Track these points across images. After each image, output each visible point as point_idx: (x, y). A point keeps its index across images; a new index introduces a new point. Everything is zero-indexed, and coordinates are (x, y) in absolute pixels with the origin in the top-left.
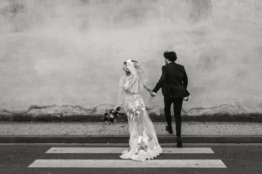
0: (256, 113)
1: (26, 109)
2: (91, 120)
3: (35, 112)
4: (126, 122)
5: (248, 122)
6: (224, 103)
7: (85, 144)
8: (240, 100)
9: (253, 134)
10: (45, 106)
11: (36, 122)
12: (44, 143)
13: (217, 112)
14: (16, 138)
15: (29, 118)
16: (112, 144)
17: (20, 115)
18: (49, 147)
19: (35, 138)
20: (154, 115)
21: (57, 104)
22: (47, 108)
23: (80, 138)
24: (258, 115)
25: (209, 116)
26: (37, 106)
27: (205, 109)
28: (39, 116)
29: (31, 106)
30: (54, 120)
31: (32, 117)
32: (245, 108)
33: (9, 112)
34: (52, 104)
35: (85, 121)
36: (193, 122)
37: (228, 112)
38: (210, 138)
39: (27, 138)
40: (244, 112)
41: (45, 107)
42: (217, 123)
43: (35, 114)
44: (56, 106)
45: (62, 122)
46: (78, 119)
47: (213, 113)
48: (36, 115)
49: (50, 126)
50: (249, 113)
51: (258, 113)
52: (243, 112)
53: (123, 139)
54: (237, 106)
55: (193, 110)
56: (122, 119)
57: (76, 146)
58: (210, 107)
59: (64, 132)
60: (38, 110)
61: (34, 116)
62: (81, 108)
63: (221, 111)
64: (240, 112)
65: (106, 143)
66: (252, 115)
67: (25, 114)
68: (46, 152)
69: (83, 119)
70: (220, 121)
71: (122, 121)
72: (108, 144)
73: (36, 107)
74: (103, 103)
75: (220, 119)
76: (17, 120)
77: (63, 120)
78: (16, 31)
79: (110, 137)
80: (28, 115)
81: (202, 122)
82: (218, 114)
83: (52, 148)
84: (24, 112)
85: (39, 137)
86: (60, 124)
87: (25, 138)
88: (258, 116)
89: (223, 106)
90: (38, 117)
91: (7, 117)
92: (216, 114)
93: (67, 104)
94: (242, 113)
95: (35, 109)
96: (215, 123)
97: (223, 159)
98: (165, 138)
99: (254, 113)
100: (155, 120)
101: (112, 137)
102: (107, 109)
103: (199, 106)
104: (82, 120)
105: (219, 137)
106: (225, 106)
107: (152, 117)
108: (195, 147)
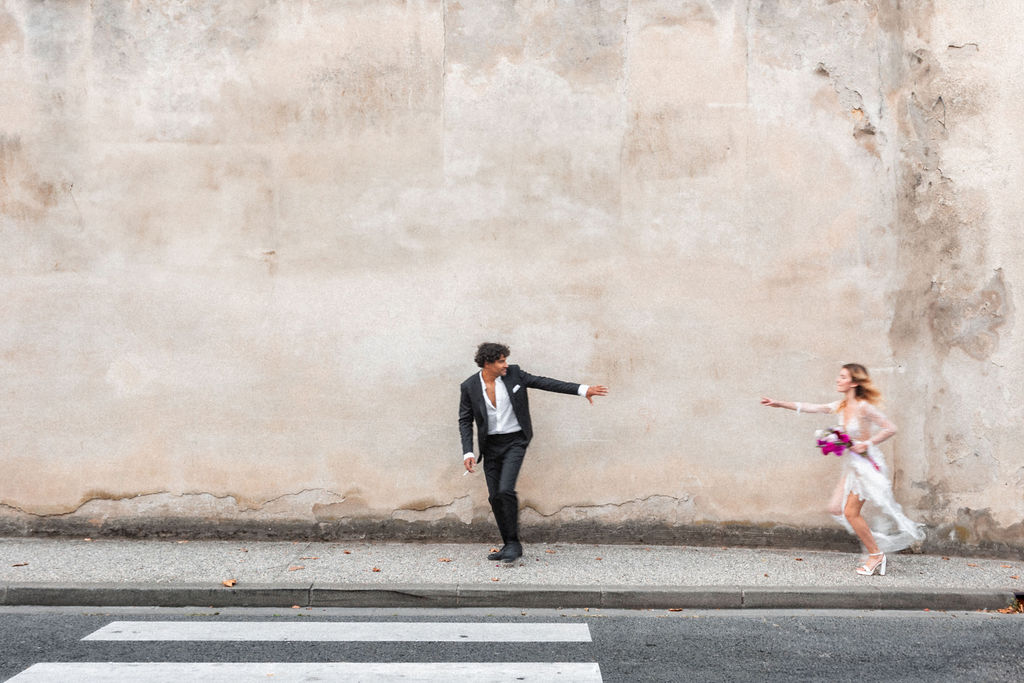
0: (741, 520)
1: (74, 500)
2: (269, 535)
3: (100, 512)
4: (370, 543)
5: (720, 545)
6: (653, 492)
7: (224, 611)
8: (700, 483)
9: (722, 582)
10: (132, 492)
11: (101, 540)
12: (100, 606)
13: (634, 518)
14: (12, 590)
15: (82, 526)
16: (304, 611)
17: (52, 517)
18: (105, 620)
19: (72, 590)
20: (454, 523)
21: (168, 486)
22: (136, 499)
23: (211, 591)
24: (749, 526)
25: (611, 527)
26: (106, 492)
27: (601, 506)
28: (110, 522)
29: (88, 490)
30: (157, 533)
31: (90, 526)
32: (713, 505)
33: (20, 510)
34: (152, 487)
35: (250, 539)
36: (564, 544)
37: (663, 518)
38: (597, 593)
39: (47, 590)
40: (710, 518)
41: (131, 497)
42: (633, 546)
43: (101, 515)
44: (164, 492)
45: (182, 539)
46: (231, 533)
47: (624, 518)
48: (104, 517)
49: (138, 553)
50: (723, 520)
51: (748, 522)
52: (705, 517)
53: (340, 594)
54: (691, 501)
55: (565, 509)
56: (361, 533)
57: (192, 618)
58: (615, 499)
59: (170, 572)
60: (110, 503)
61: (98, 521)
62: (238, 499)
63: (645, 515)
64: (699, 518)
65: (290, 606)
66: (731, 526)
67: (69, 516)
68: (85, 639)
69: (245, 532)
70: (641, 541)
71: (361, 540)
72: (295, 610)
73: (105, 497)
74: (308, 485)
75: (641, 536)
76: (42, 532)
77: (183, 535)
78: (57, 268)
79: (305, 590)
80: (80, 518)
81: (590, 543)
82: (639, 521)
83: (114, 625)
84: (66, 508)
85: (87, 587)
86: (171, 547)
87: (42, 590)
88: (748, 529)
89: (652, 500)
90: (110, 525)
91: (11, 524)
92: (631, 522)
93: (198, 487)
94: (705, 521)
95: (99, 501)
96: (627, 547)
97: (606, 660)
98: (465, 594)
99: (737, 519)
100: (455, 537)
101: (309, 590)
102: (317, 502)
103: (584, 500)
104: (241, 534)
105: (623, 590)
106: (657, 499)
107: (449, 527)
108: (547, 620)
